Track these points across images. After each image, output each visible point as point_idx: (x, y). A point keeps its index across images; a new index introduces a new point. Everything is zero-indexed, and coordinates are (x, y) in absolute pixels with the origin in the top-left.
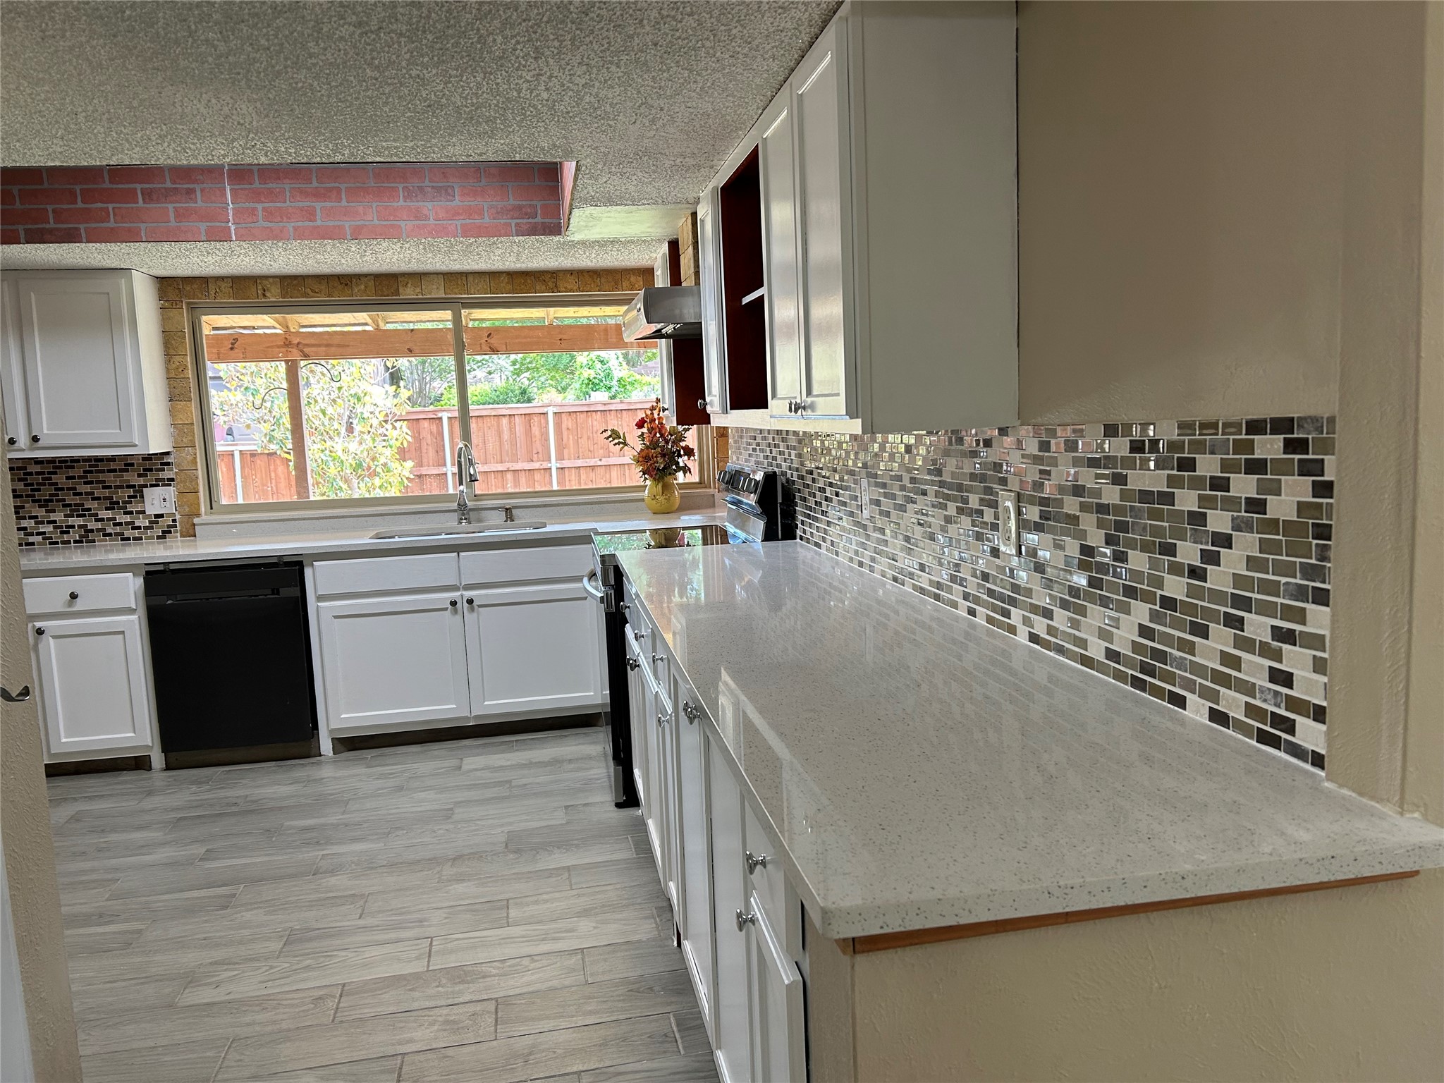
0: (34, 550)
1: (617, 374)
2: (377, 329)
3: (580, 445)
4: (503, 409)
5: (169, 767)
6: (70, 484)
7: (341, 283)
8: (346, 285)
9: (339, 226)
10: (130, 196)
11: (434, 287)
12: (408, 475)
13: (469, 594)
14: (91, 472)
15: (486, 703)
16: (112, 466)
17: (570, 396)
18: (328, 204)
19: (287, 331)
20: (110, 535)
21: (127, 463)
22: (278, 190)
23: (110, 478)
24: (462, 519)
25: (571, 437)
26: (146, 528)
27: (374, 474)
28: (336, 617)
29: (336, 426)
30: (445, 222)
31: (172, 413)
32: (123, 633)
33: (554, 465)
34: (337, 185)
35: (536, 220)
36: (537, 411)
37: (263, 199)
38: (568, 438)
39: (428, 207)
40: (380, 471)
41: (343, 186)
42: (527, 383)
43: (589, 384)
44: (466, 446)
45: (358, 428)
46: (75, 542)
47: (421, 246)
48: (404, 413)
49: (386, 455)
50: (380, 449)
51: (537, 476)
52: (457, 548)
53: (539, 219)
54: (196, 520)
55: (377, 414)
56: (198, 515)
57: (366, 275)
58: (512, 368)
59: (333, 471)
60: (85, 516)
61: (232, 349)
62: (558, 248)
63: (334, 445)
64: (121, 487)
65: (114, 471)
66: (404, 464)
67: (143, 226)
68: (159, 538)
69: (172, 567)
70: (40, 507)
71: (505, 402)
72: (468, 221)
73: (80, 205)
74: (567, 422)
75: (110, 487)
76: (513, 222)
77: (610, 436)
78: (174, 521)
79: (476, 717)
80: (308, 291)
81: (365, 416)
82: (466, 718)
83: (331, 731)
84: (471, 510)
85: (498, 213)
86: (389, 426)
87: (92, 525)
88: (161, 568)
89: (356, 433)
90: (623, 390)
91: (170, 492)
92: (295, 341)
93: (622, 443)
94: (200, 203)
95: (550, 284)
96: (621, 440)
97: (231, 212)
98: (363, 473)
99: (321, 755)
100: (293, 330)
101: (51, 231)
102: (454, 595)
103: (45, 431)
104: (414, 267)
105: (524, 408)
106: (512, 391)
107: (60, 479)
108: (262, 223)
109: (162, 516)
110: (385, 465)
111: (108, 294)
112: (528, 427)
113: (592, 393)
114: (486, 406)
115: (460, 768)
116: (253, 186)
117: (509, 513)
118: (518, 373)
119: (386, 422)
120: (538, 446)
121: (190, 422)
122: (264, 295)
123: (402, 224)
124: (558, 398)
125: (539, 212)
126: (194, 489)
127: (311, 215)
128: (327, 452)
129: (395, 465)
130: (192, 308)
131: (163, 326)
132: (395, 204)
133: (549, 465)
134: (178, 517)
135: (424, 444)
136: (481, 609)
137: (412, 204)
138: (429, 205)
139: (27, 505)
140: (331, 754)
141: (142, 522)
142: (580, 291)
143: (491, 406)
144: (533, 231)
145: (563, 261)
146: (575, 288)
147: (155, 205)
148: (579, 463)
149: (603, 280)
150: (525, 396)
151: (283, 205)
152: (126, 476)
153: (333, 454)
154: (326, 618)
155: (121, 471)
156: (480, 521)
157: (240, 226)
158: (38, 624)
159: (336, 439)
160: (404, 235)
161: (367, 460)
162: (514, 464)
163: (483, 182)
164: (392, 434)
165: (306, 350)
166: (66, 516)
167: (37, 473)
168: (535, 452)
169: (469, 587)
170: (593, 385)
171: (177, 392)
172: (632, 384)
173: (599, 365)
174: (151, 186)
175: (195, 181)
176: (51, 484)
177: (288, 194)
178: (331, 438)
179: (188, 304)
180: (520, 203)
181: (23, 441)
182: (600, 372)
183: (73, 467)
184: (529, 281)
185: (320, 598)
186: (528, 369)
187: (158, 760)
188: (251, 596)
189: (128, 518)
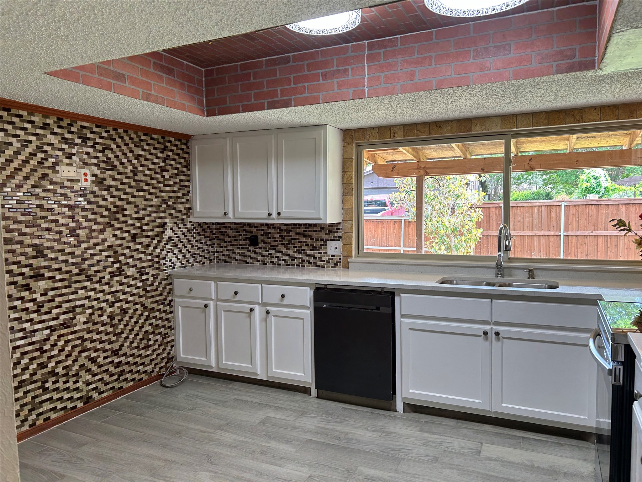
0: (280, 268)
1: (604, 185)
2: (465, 158)
3: (580, 223)
4: (536, 203)
5: (318, 397)
6: (297, 236)
7: (437, 127)
8: (440, 127)
9: (428, 82)
10: (315, 78)
11: (494, 125)
12: (479, 235)
13: (497, 328)
14: (306, 231)
15: (503, 405)
16: (315, 228)
17: (574, 197)
18: (424, 68)
19: (419, 161)
20: (311, 263)
21: (322, 227)
22: (394, 62)
23: (313, 235)
24: (498, 274)
25: (574, 219)
26: (327, 262)
27: (462, 235)
28: (411, 329)
29: (446, 209)
30: (501, 70)
31: (343, 202)
32: (303, 319)
33: (562, 233)
34: (430, 54)
35: (574, 60)
36: (555, 204)
37: (385, 70)
38: (573, 219)
39: (490, 62)
40: (466, 233)
41: (433, 55)
42: (550, 189)
43: (586, 190)
44: (505, 227)
45: (457, 211)
46: (297, 265)
47: (484, 92)
48: (481, 204)
49: (470, 225)
50: (467, 222)
51: (552, 239)
52: (492, 296)
53: (577, 59)
54: (349, 260)
55: (467, 204)
56: (351, 257)
57: (452, 121)
58: (543, 183)
59: (442, 232)
60: (301, 253)
61: (392, 171)
62: (589, 84)
63: (444, 219)
64: (318, 240)
65: (315, 231)
66: (479, 230)
67: (321, 94)
68: (332, 267)
69: (328, 287)
70: (284, 247)
71: (537, 199)
72: (518, 67)
73: (293, 85)
74: (573, 210)
75: (313, 239)
76: (555, 64)
77: (617, 224)
78: (340, 259)
79: (495, 412)
80: (418, 132)
81: (461, 205)
82: (488, 411)
83: (403, 398)
84: (504, 268)
85: (542, 58)
86: (472, 211)
87: (305, 258)
88: (323, 286)
89: (456, 213)
90: (607, 193)
91: (339, 244)
92: (423, 166)
93: (626, 230)
94: (350, 77)
95: (578, 117)
96: (626, 228)
97: (366, 80)
98: (457, 233)
99: (396, 411)
100: (422, 160)
101: (278, 102)
102: (487, 327)
103: (284, 210)
104: (481, 112)
105: (547, 202)
106: (542, 194)
107: (293, 234)
108: (383, 85)
109: (334, 256)
110: (468, 230)
111: (315, 138)
112: (549, 213)
113: (588, 195)
114: (528, 201)
115: (479, 452)
116: (380, 62)
117: (531, 273)
118: (546, 185)
119: (471, 208)
120: (554, 223)
121: (351, 207)
122: (394, 136)
123: (471, 75)
124: (567, 198)
125: (577, 53)
126: (350, 243)
127: (412, 75)
128: (440, 223)
129: (474, 231)
130: (358, 146)
131: (343, 156)
132: (466, 62)
133: (560, 233)
134: (341, 257)
135: (491, 219)
136: (505, 340)
137: (478, 60)
138: (491, 59)
139: (279, 246)
140: (402, 412)
141: (325, 258)
142: (601, 121)
143: (529, 201)
144: (570, 69)
145: (590, 98)
146: (597, 119)
147: (329, 81)
148: (578, 233)
149: (621, 111)
150: (548, 196)
151: (396, 72)
152: (321, 234)
153: (443, 224)
154: (405, 329)
155: (319, 231)
156: (510, 276)
157: (371, 88)
158: (269, 308)
159: (446, 216)
160: (471, 83)
161: (460, 227)
162: (539, 232)
163: (533, 37)
164: (474, 214)
165: (428, 171)
166: (294, 252)
167: (285, 230)
168: (552, 226)
169: (497, 324)
170: (589, 191)
171: (346, 191)
172: (613, 190)
173: (593, 180)
174: (327, 70)
175: (349, 64)
176: (289, 236)
177: (399, 64)
178: (443, 215)
179: (356, 143)
180: (562, 49)
181: (274, 215)
182: (594, 184)
183: (299, 228)
184: (561, 117)
185: (403, 316)
186: (551, 183)
187: (314, 391)
188: (365, 309)
189: (319, 256)
